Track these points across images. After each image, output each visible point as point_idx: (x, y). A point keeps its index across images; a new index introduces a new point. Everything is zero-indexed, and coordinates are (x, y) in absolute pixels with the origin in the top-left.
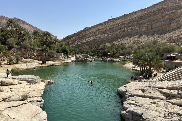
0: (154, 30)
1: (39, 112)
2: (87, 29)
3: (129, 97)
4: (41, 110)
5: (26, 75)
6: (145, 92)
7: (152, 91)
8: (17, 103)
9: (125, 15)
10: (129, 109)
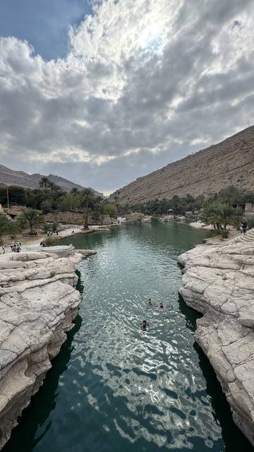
0: (231, 172)
1: (70, 292)
2: (140, 180)
3: (190, 268)
4: (73, 289)
5: (60, 245)
6: (211, 260)
7: (220, 259)
8: (42, 282)
9: (189, 157)
10: (188, 285)
